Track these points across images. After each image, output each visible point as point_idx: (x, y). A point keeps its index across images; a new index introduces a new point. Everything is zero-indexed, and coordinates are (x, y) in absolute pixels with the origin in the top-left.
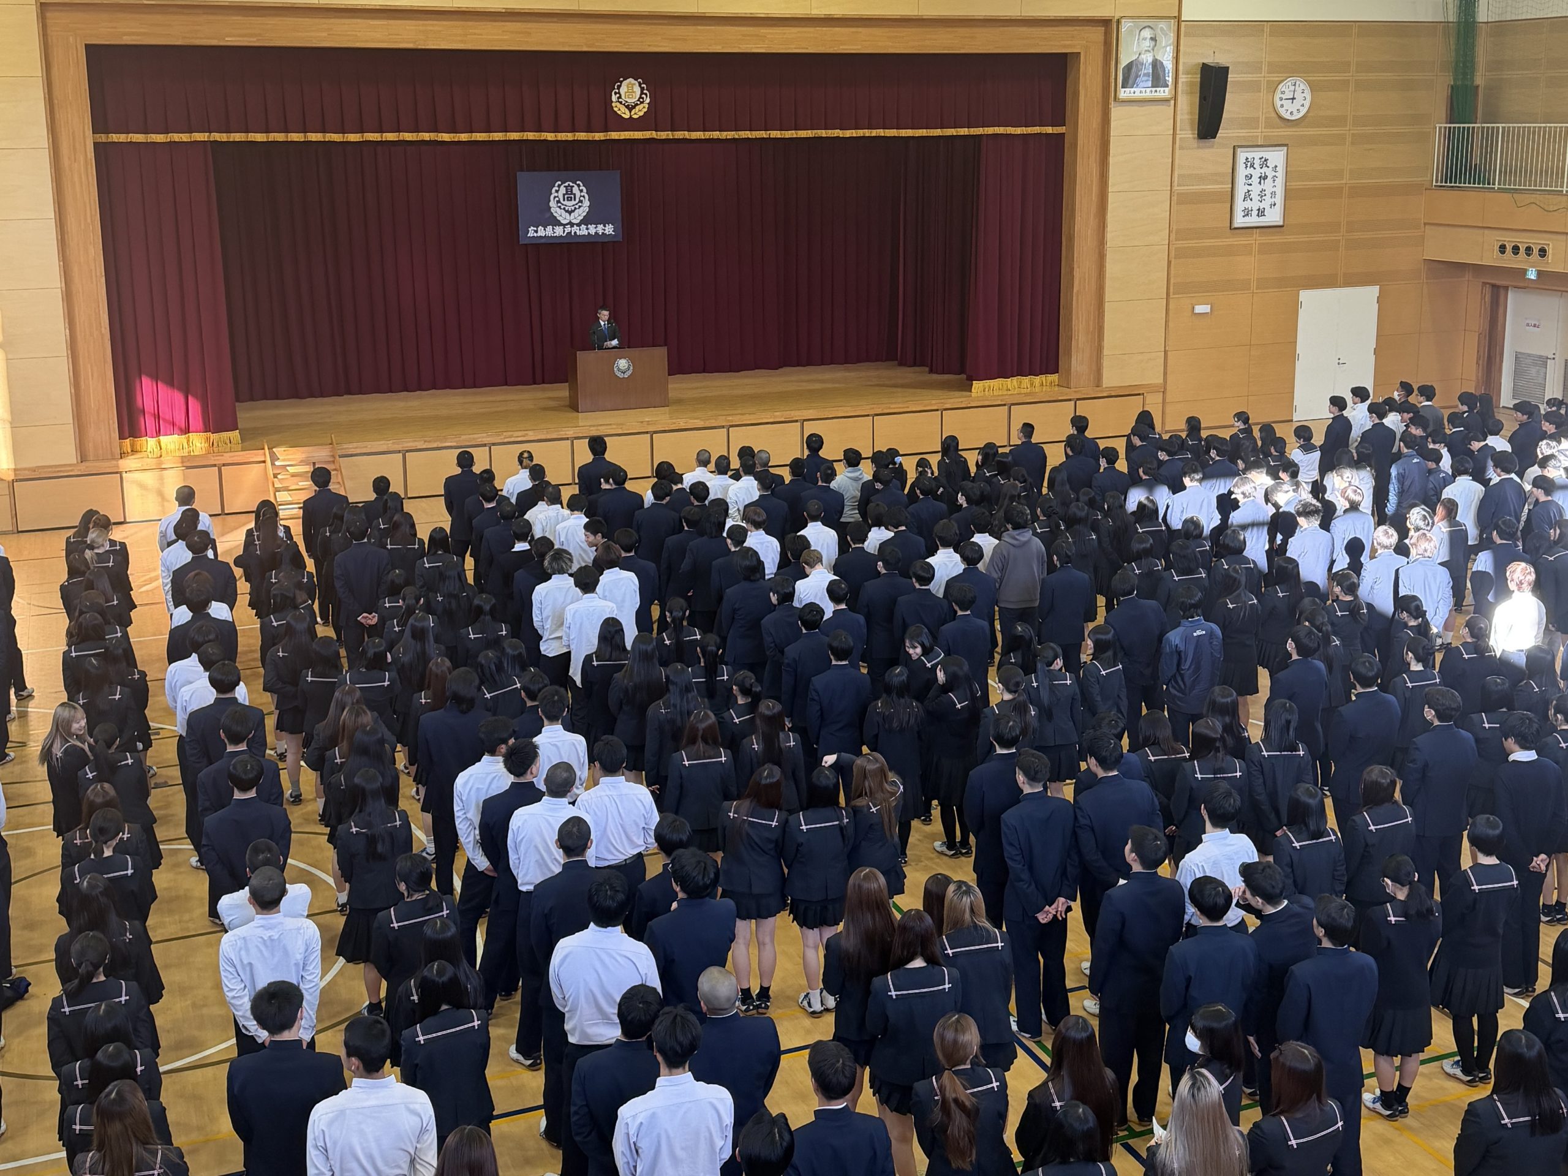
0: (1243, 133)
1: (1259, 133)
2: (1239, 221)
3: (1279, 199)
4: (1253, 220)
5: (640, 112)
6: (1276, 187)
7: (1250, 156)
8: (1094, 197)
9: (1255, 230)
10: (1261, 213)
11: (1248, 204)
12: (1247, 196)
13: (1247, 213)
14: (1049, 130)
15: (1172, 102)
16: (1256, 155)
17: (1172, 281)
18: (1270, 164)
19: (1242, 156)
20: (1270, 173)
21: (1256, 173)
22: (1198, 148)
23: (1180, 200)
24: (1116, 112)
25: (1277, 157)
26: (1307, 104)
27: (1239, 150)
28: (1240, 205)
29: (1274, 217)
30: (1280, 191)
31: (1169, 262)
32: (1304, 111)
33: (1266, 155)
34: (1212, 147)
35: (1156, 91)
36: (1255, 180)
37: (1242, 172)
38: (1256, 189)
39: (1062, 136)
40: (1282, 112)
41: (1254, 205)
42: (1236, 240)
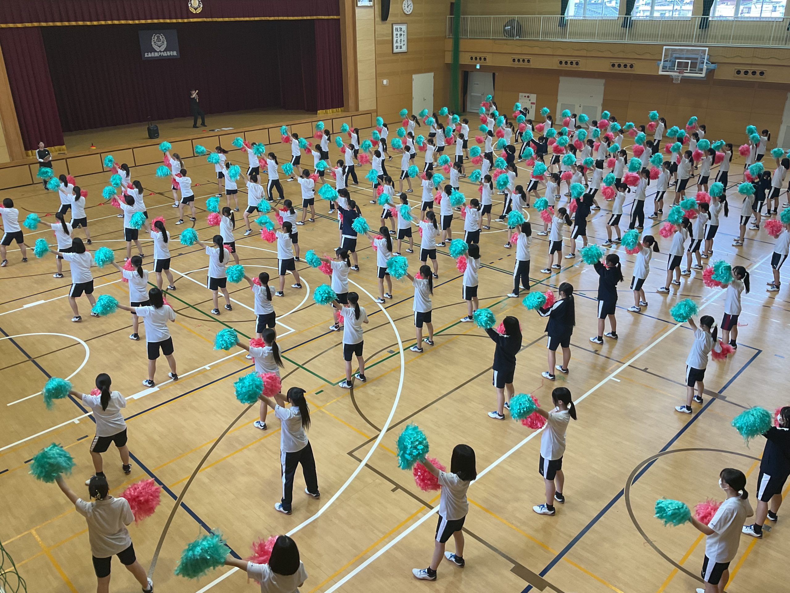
0: (394, 19)
1: (399, 19)
2: (395, 50)
3: (405, 43)
4: (399, 50)
5: (199, 11)
6: (404, 38)
7: (397, 27)
8: (352, 42)
9: (399, 54)
10: (401, 47)
11: (397, 44)
12: (397, 42)
13: (397, 47)
14: (335, 17)
15: (374, 7)
16: (398, 27)
17: (377, 72)
18: (403, 30)
19: (395, 27)
20: (403, 33)
21: (399, 33)
22: (382, 24)
23: (378, 43)
24: (357, 10)
25: (404, 27)
26: (412, 8)
27: (393, 25)
28: (395, 45)
29: (404, 49)
30: (405, 39)
31: (376, 66)
32: (411, 11)
33: (401, 27)
34: (385, 24)
35: (368, 3)
36: (399, 35)
37: (395, 33)
38: (399, 39)
39: (339, 20)
40: (405, 11)
41: (399, 45)
42: (394, 57)
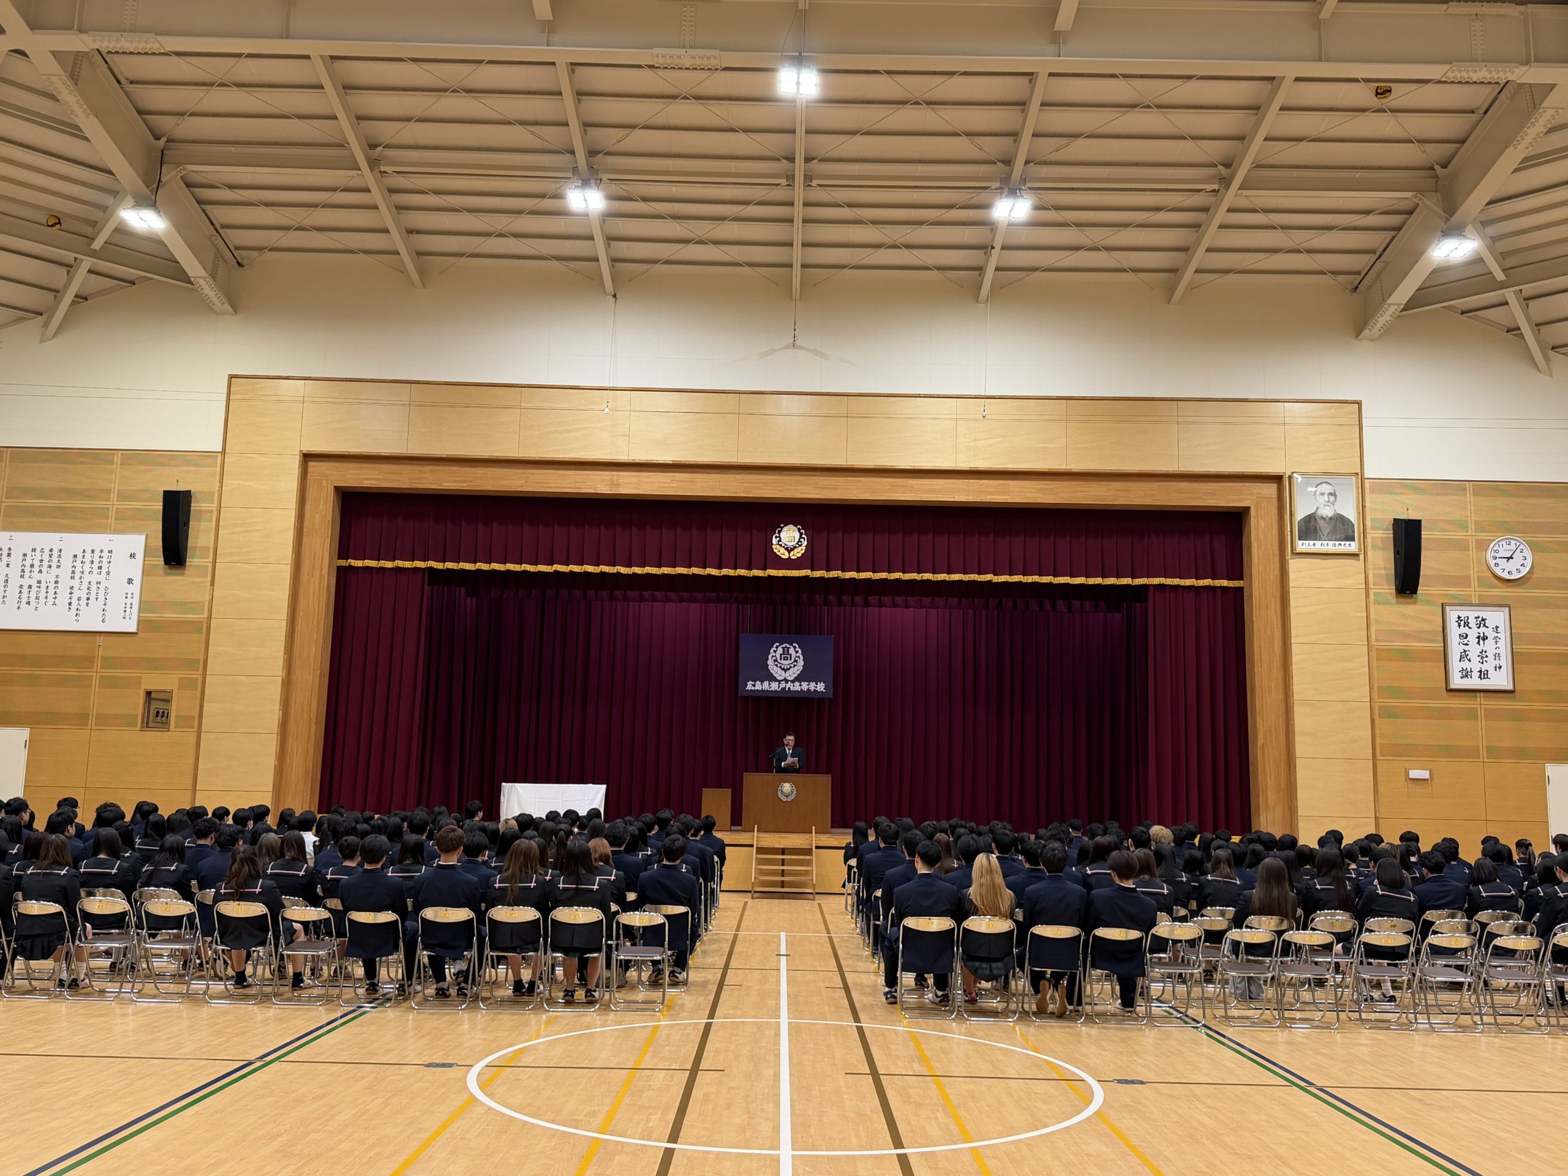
0: (1453, 591)
1: (1473, 592)
3: (1505, 661)
4: (1474, 682)
5: (798, 553)
6: (1500, 647)
9: (1478, 694)
10: (1484, 675)
11: (1466, 664)
12: (1464, 656)
13: (1466, 674)
14: (1225, 583)
15: (1362, 557)
16: (1471, 614)
17: (1378, 741)
18: (1491, 624)
19: (1453, 615)
20: (1489, 633)
21: (1473, 633)
22: (1398, 603)
23: (1378, 656)
24: (1294, 564)
25: (1497, 618)
26: (1527, 562)
27: (1448, 608)
28: (1456, 666)
29: (1501, 680)
30: (1505, 653)
31: (1373, 721)
32: (1524, 570)
34: (1415, 603)
35: (1340, 544)
36: (1472, 640)
37: (1454, 631)
38: (1474, 649)
39: (1240, 590)
40: (1498, 571)
41: (1475, 666)
42: (1457, 703)
